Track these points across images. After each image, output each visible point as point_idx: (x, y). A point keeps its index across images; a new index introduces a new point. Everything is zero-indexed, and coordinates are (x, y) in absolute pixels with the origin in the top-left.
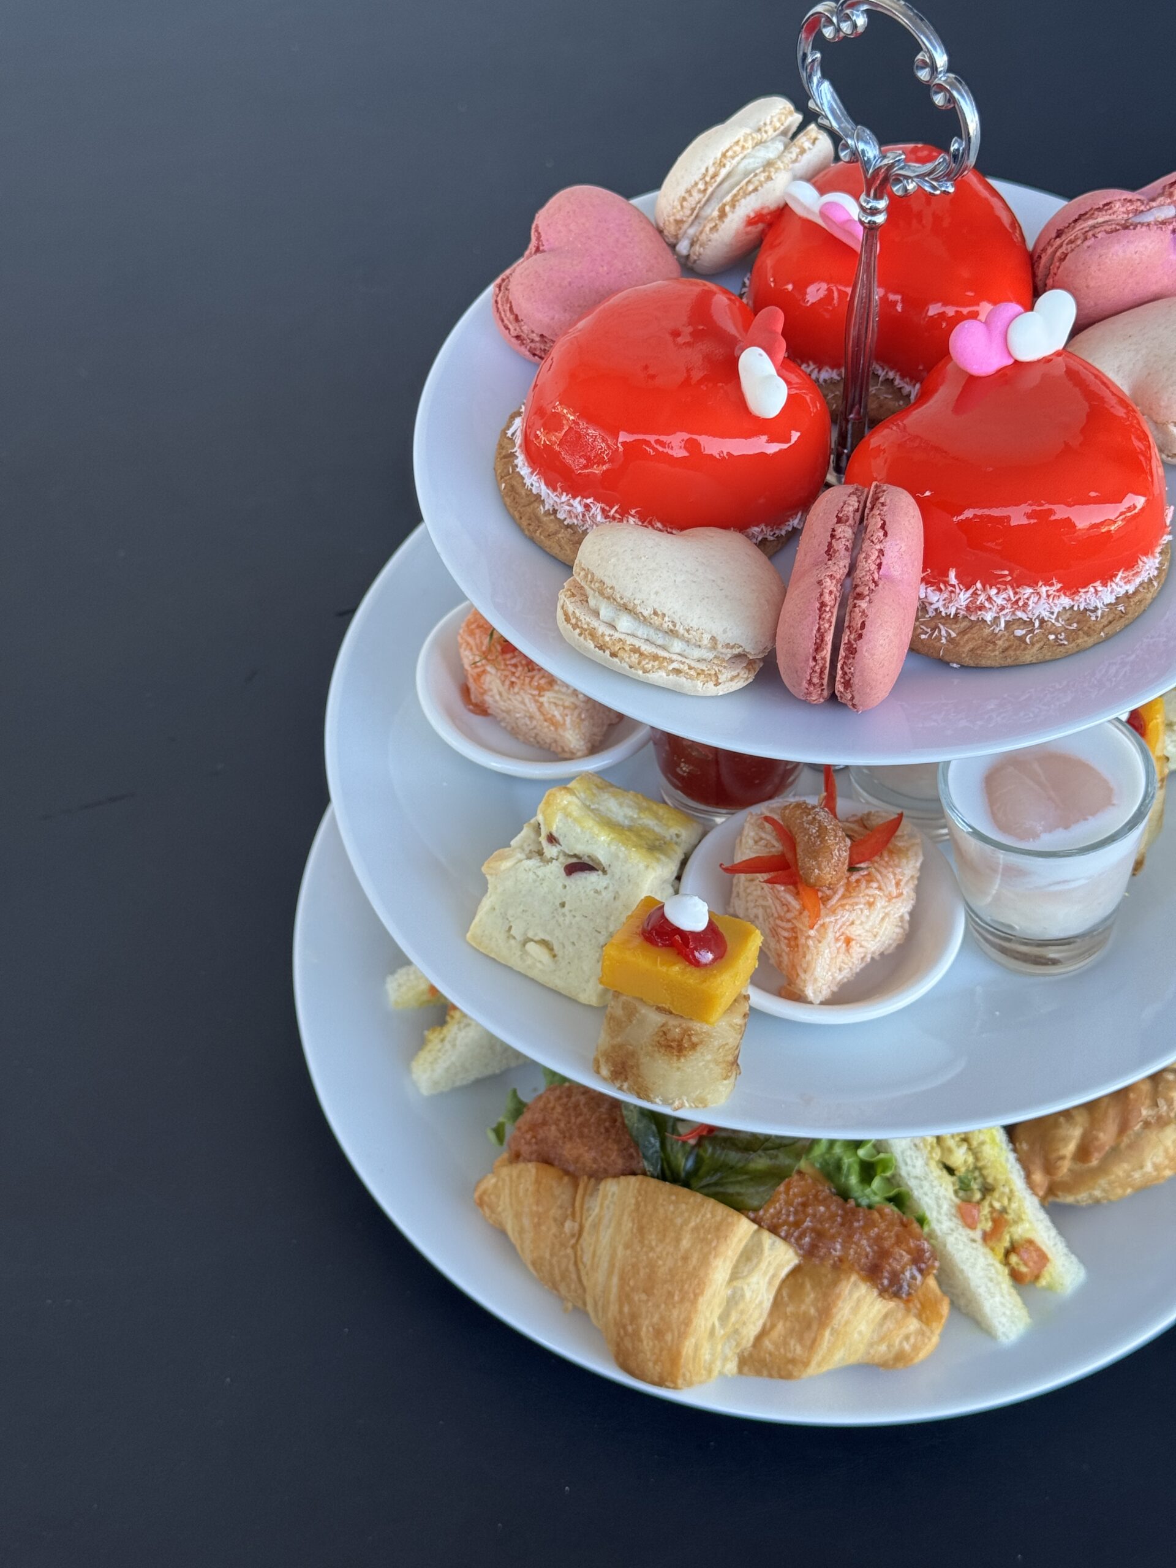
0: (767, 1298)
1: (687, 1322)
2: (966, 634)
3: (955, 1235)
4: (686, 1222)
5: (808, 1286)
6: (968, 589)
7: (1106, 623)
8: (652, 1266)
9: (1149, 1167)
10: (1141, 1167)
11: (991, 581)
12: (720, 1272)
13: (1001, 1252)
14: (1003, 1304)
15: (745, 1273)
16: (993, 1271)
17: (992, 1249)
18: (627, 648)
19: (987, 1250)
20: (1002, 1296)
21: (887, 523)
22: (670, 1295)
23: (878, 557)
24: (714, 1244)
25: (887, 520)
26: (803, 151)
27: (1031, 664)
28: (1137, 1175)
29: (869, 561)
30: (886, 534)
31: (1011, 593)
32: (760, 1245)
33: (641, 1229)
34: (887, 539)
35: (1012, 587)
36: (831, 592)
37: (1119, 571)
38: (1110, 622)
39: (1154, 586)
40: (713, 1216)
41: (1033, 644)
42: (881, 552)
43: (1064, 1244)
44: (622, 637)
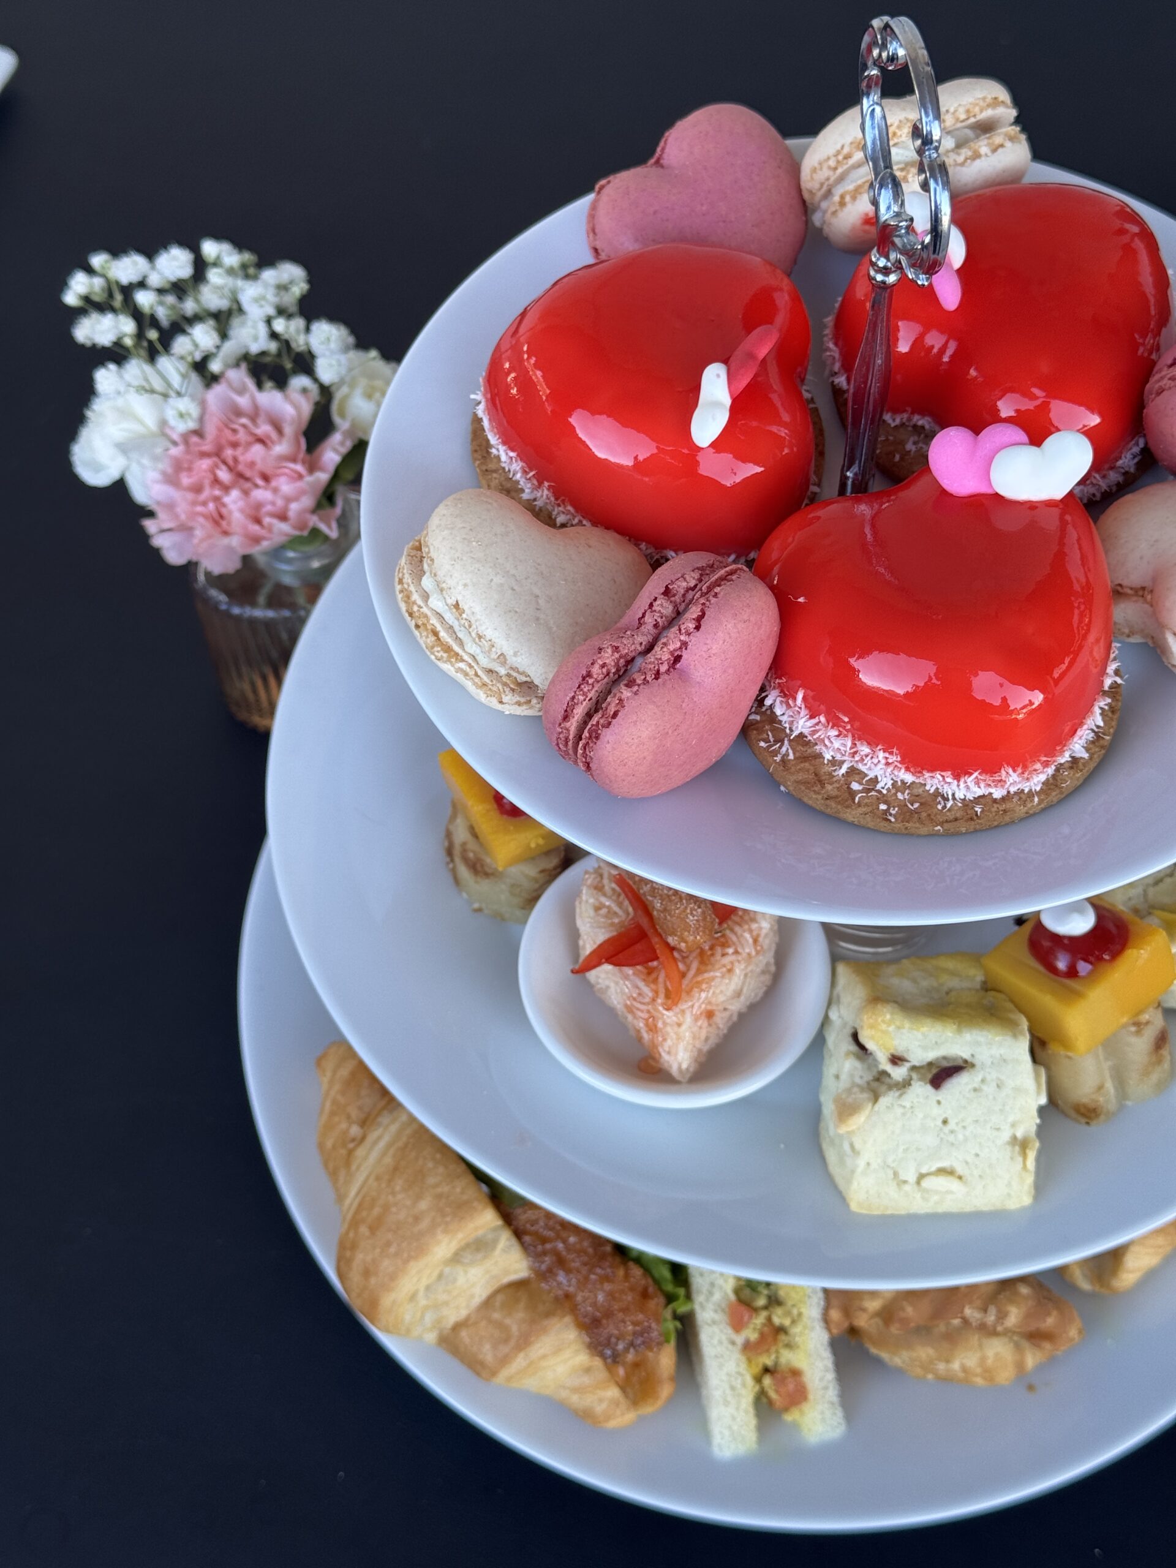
0: (480, 1293)
1: (393, 1277)
2: (805, 762)
3: (715, 1329)
4: (436, 1186)
5: (522, 1305)
6: (812, 717)
7: (952, 818)
8: (386, 1208)
9: (956, 1366)
10: (948, 1361)
11: (834, 722)
12: (443, 1247)
13: (757, 1370)
14: (734, 1418)
15: (466, 1261)
16: (739, 1381)
17: (749, 1360)
18: (429, 627)
19: (743, 1359)
20: (737, 1409)
21: (706, 617)
22: (388, 1244)
23: (680, 648)
24: (448, 1219)
25: (707, 613)
26: (977, 156)
27: (852, 824)
28: (941, 1367)
29: (665, 649)
30: (698, 628)
31: (849, 744)
32: (495, 1241)
33: (396, 1169)
34: (698, 634)
35: (853, 736)
36: (603, 666)
37: (975, 771)
38: (956, 820)
39: (1032, 801)
40: (462, 1193)
41: (859, 805)
42: (684, 645)
43: (836, 1392)
44: (429, 613)
